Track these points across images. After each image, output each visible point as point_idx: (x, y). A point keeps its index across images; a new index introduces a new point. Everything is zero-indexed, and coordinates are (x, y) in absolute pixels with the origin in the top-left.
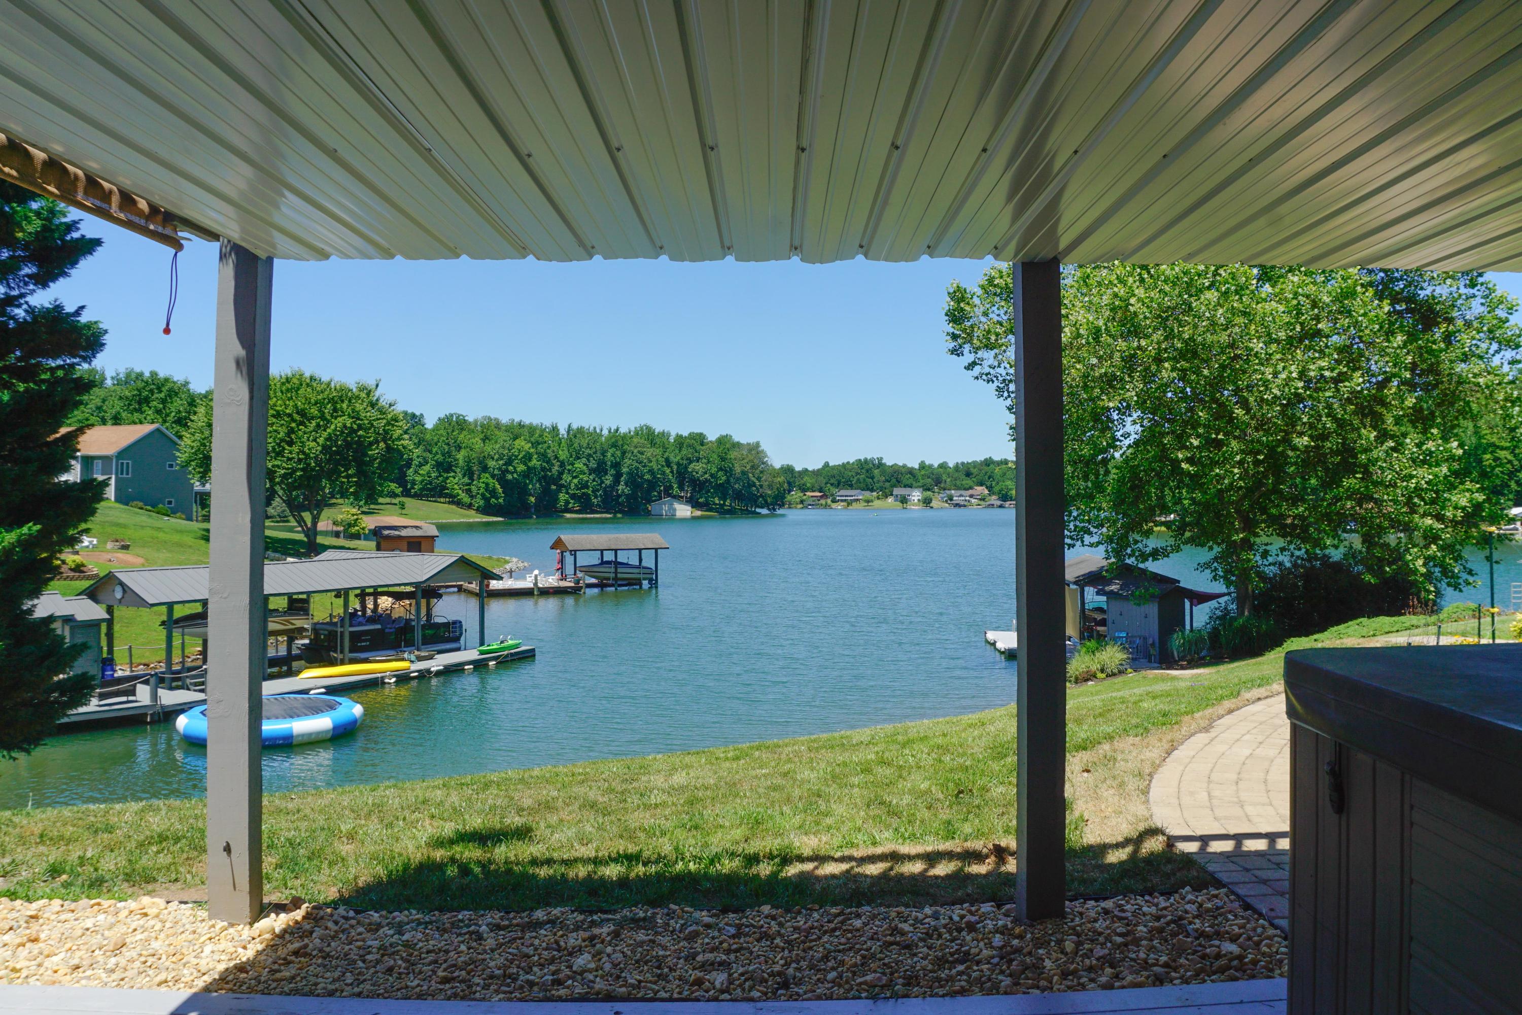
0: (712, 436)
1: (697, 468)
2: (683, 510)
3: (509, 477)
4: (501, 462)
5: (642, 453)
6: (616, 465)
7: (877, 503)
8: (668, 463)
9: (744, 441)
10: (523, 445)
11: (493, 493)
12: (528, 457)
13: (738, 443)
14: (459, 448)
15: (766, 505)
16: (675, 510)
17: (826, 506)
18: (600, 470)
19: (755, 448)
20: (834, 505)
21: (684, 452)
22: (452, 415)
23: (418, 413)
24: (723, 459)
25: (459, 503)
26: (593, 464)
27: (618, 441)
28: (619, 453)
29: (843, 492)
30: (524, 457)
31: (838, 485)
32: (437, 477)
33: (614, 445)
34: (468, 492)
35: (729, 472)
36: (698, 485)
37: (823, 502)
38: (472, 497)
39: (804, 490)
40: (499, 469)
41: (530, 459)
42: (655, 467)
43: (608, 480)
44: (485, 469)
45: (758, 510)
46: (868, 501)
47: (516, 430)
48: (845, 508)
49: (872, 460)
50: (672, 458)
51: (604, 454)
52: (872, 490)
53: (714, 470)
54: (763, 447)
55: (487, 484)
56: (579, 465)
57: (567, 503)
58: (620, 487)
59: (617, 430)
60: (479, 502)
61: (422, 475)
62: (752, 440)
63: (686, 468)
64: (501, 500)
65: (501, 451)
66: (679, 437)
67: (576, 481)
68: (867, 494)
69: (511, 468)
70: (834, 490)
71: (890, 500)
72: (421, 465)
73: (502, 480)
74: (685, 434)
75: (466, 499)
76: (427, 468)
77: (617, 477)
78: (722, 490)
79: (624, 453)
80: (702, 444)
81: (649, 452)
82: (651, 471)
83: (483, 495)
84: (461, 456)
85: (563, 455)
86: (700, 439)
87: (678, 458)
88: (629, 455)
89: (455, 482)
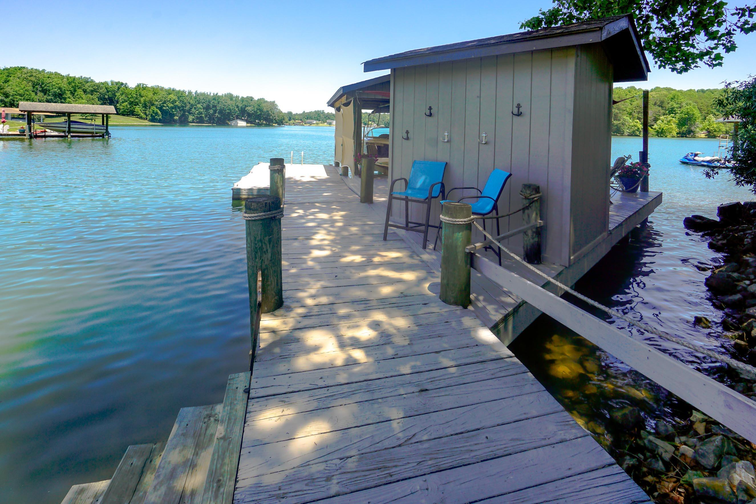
0: (256, 98)
1: (249, 109)
2: (242, 123)
3: (164, 108)
4: (161, 103)
5: (226, 103)
6: (215, 106)
7: (321, 125)
8: (238, 107)
9: (269, 100)
10: (173, 97)
11: (157, 114)
12: (174, 102)
13: (267, 101)
14: (142, 97)
15: (276, 123)
16: (238, 123)
17: (302, 125)
18: (207, 108)
19: (273, 103)
20: (305, 125)
21: (244, 103)
22: (140, 84)
23: (124, 83)
24: (259, 106)
25: (141, 118)
26: (205, 105)
27: (216, 97)
28: (216, 102)
29: (308, 121)
30: (173, 101)
31: (307, 119)
32: (130, 107)
33: (214, 99)
34: (145, 114)
35: (261, 110)
36: (249, 115)
37: (301, 124)
38: (147, 115)
39: (294, 119)
40: (160, 105)
41: (176, 102)
42: (231, 108)
43: (211, 111)
44: (153, 105)
45: (274, 124)
46: (317, 124)
47: (170, 92)
48: (309, 126)
49: (320, 111)
50: (239, 105)
51: (209, 102)
52: (319, 121)
53: (256, 110)
54: (276, 103)
55: (153, 111)
56: (199, 106)
57: (193, 119)
58: (216, 114)
59: (217, 94)
60: (149, 117)
61: (123, 106)
62: (272, 100)
63: (245, 108)
64: (161, 117)
65: (161, 98)
66: (243, 97)
67: (198, 112)
68: (318, 122)
69: (165, 105)
70: (305, 120)
71: (325, 124)
72: (123, 102)
73: (161, 109)
74: (245, 96)
75: (144, 116)
76: (126, 103)
77: (215, 112)
78: (259, 117)
79: (218, 103)
80: (251, 100)
81: (229, 102)
82: (230, 109)
83: (152, 115)
84: (142, 100)
85: (192, 102)
86: (251, 99)
87: (242, 105)
88: (220, 103)
89: (138, 109)
